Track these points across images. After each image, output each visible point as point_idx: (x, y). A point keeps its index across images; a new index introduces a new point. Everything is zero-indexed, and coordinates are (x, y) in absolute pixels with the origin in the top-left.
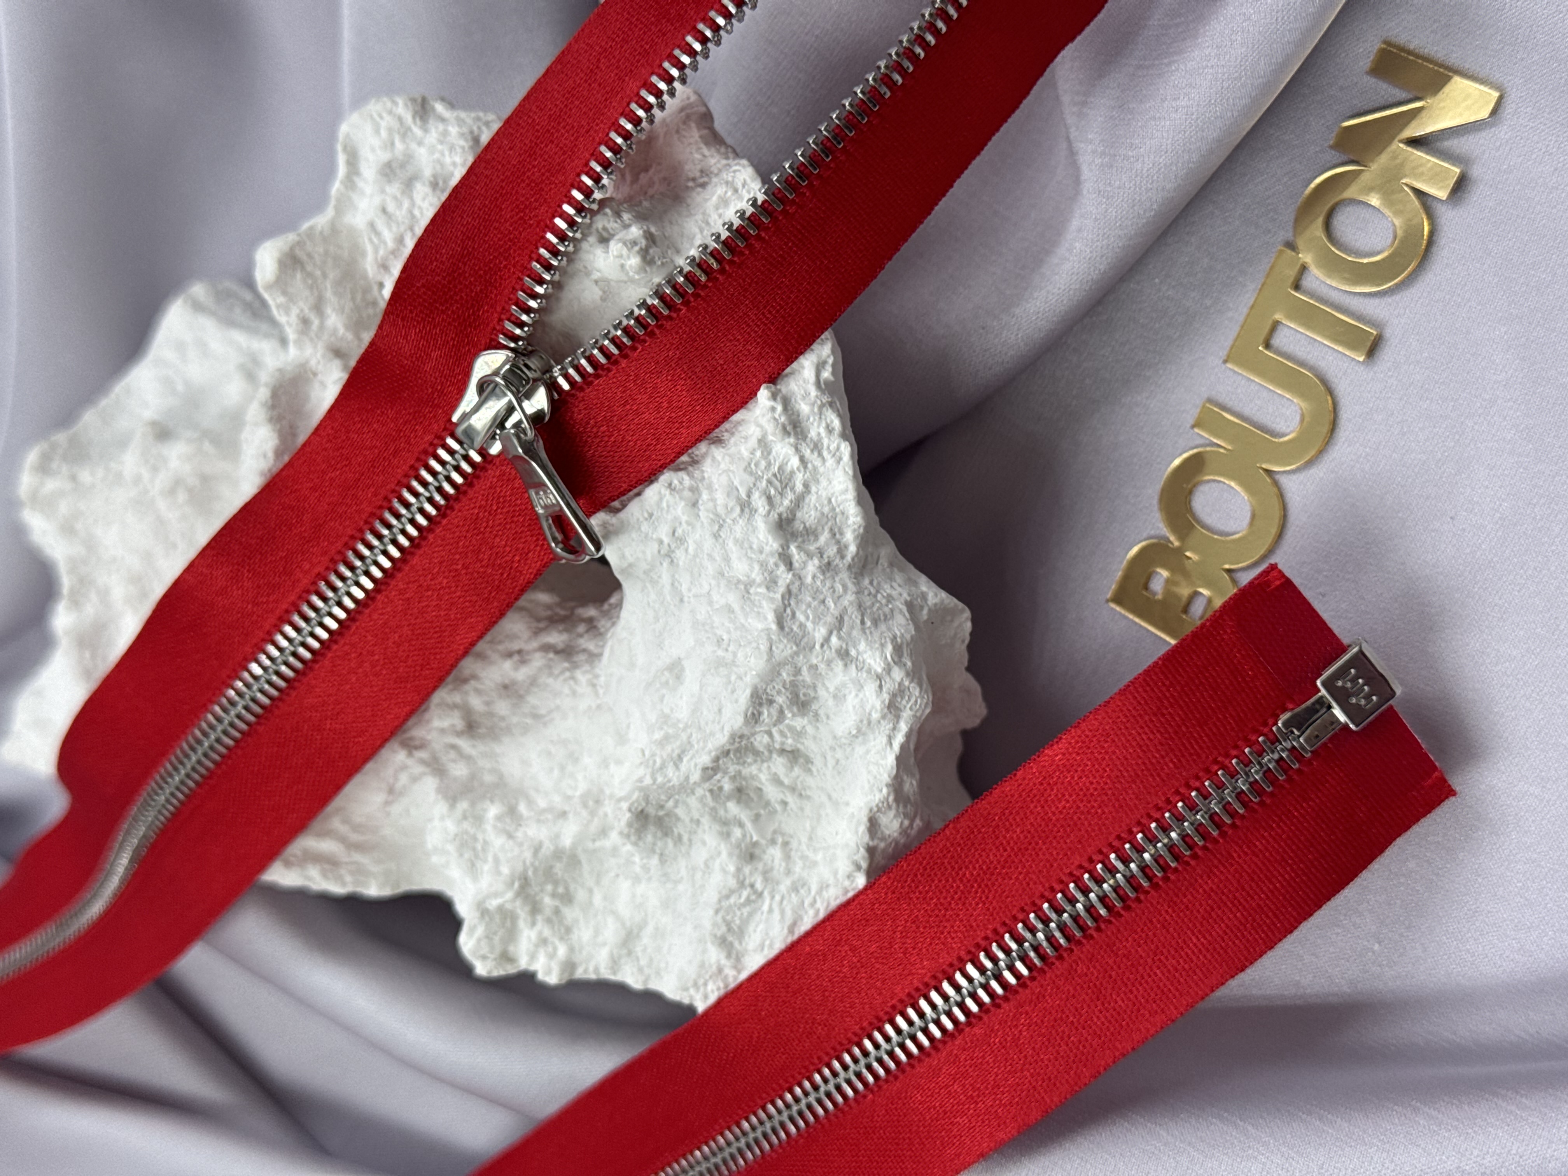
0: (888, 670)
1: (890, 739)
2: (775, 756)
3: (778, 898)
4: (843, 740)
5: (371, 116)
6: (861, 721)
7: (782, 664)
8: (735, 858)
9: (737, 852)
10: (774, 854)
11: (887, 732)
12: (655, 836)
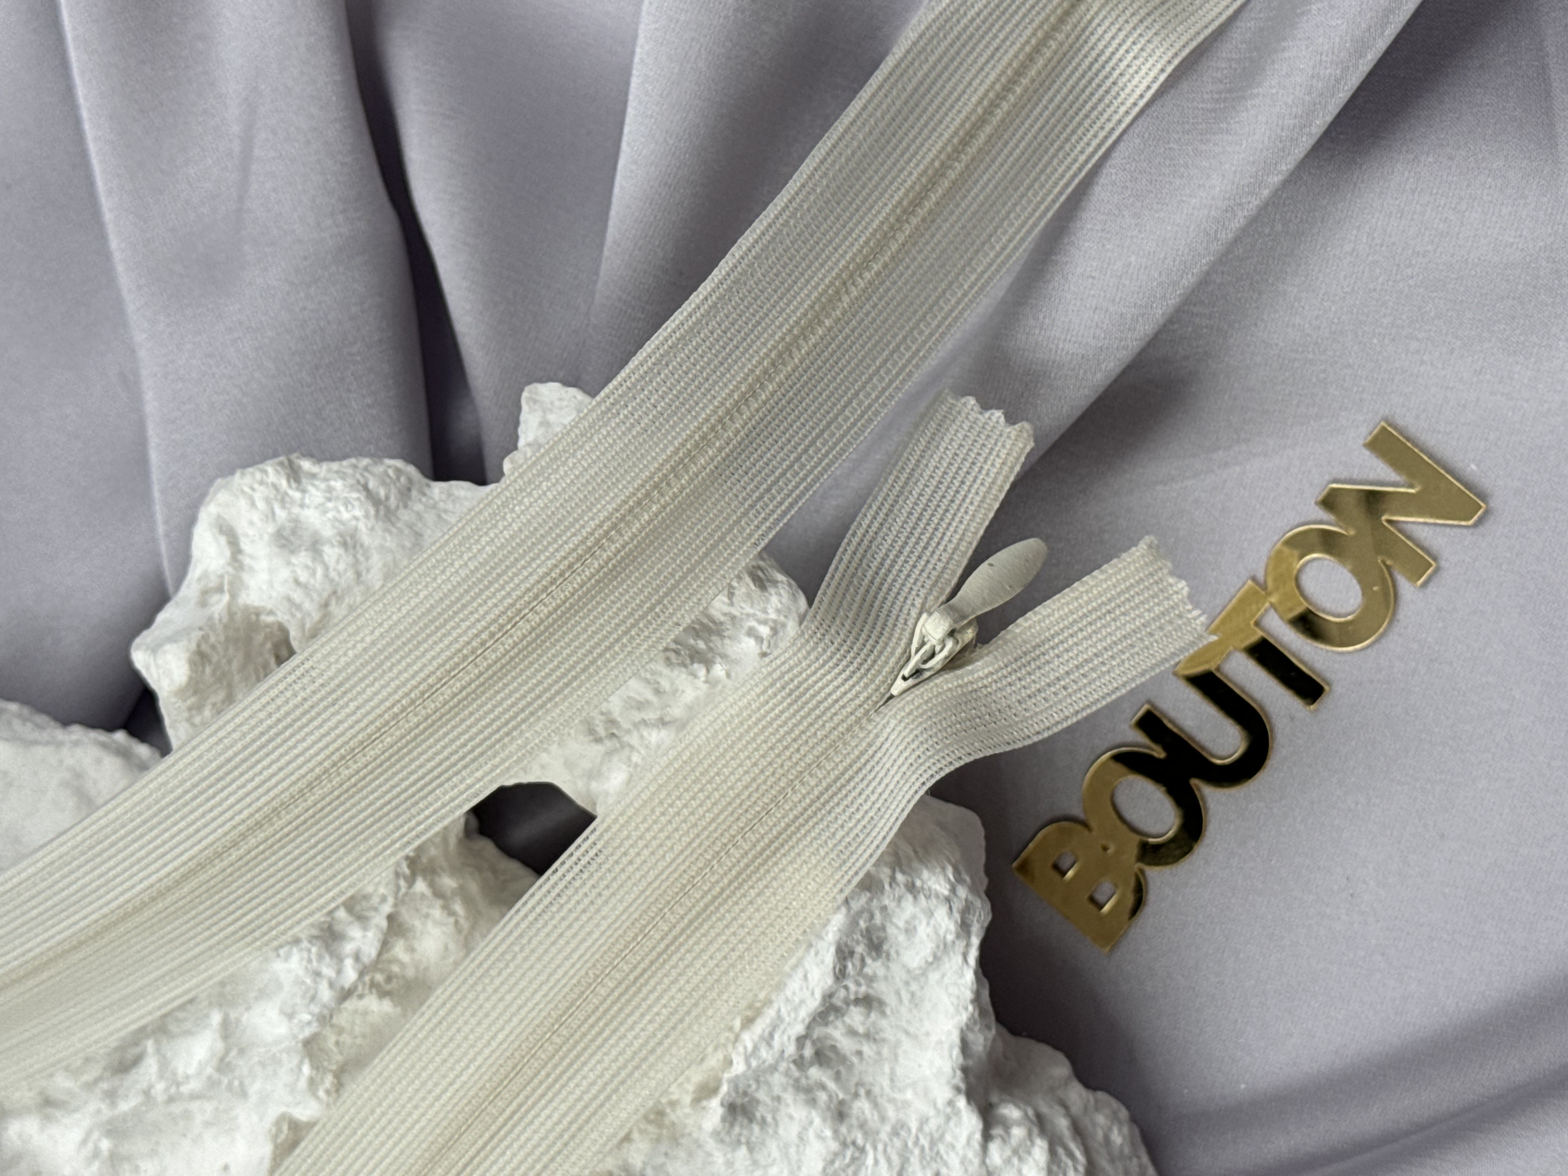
0: (953, 890)
1: (965, 956)
2: (852, 1008)
3: (880, 1147)
4: (917, 972)
5: (243, 492)
6: (938, 947)
7: (859, 914)
8: (829, 1122)
9: (829, 1114)
10: (862, 1106)
11: (962, 950)
12: (742, 1126)
